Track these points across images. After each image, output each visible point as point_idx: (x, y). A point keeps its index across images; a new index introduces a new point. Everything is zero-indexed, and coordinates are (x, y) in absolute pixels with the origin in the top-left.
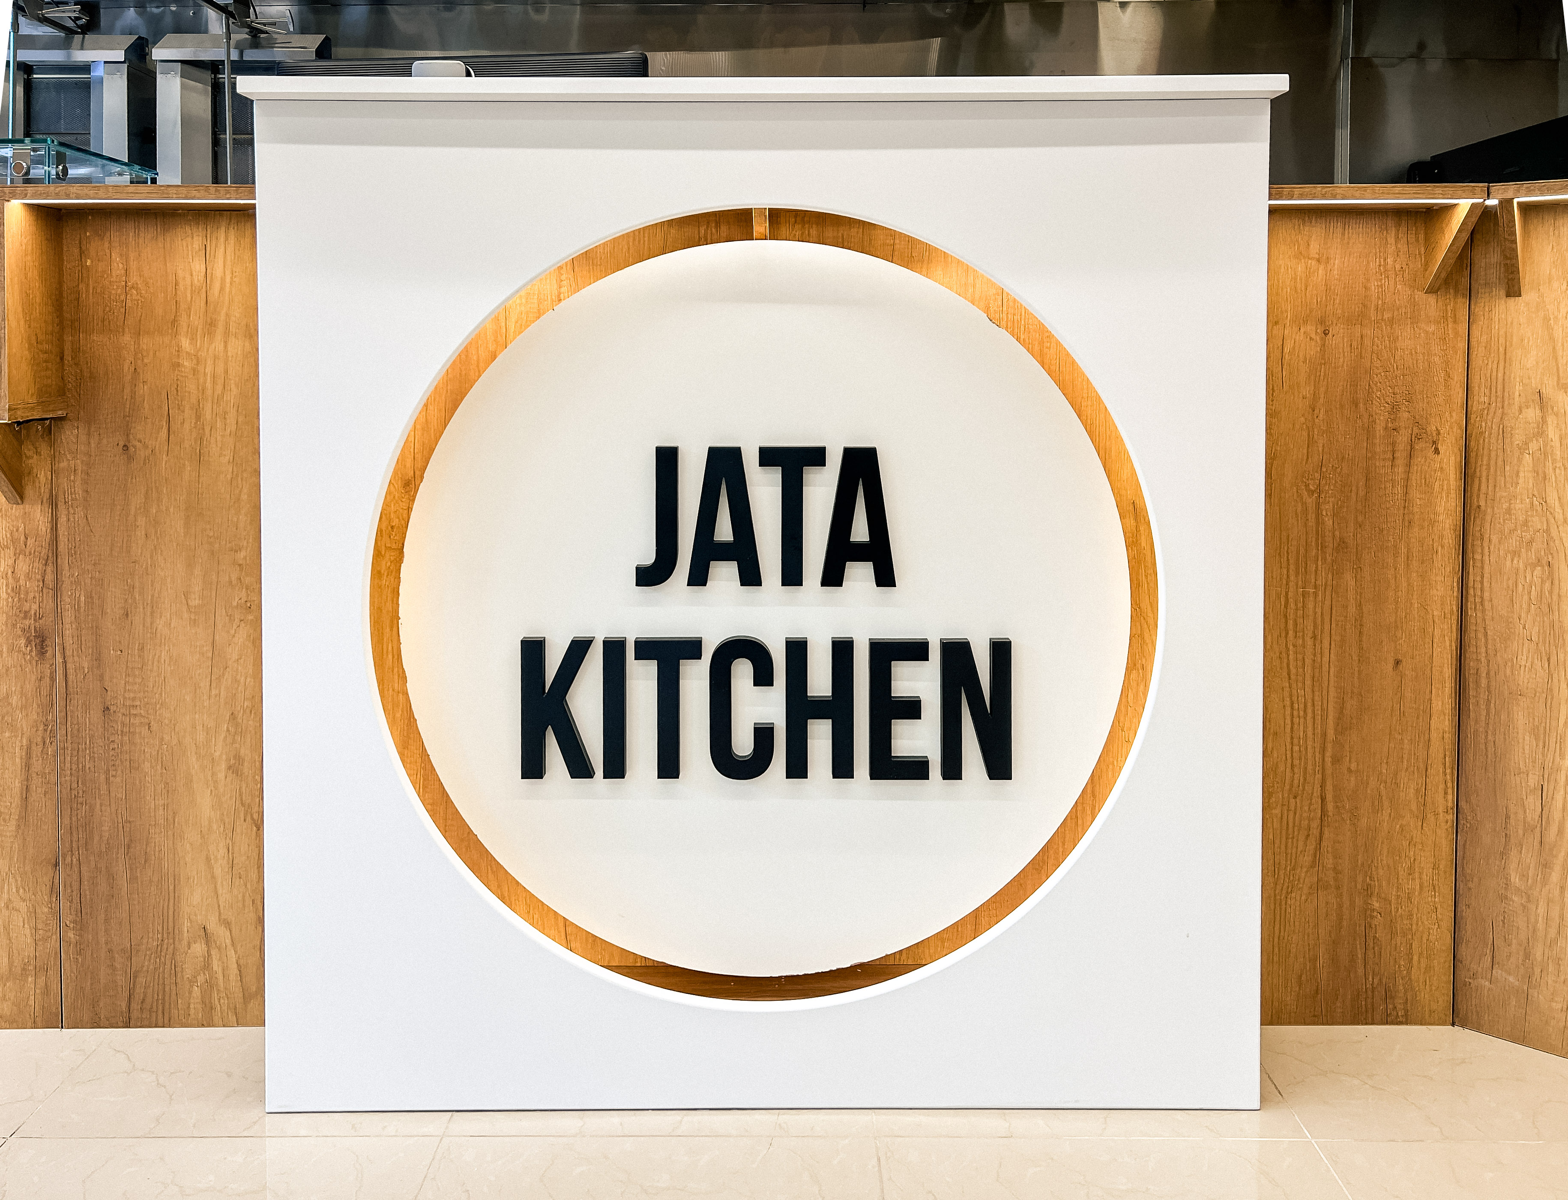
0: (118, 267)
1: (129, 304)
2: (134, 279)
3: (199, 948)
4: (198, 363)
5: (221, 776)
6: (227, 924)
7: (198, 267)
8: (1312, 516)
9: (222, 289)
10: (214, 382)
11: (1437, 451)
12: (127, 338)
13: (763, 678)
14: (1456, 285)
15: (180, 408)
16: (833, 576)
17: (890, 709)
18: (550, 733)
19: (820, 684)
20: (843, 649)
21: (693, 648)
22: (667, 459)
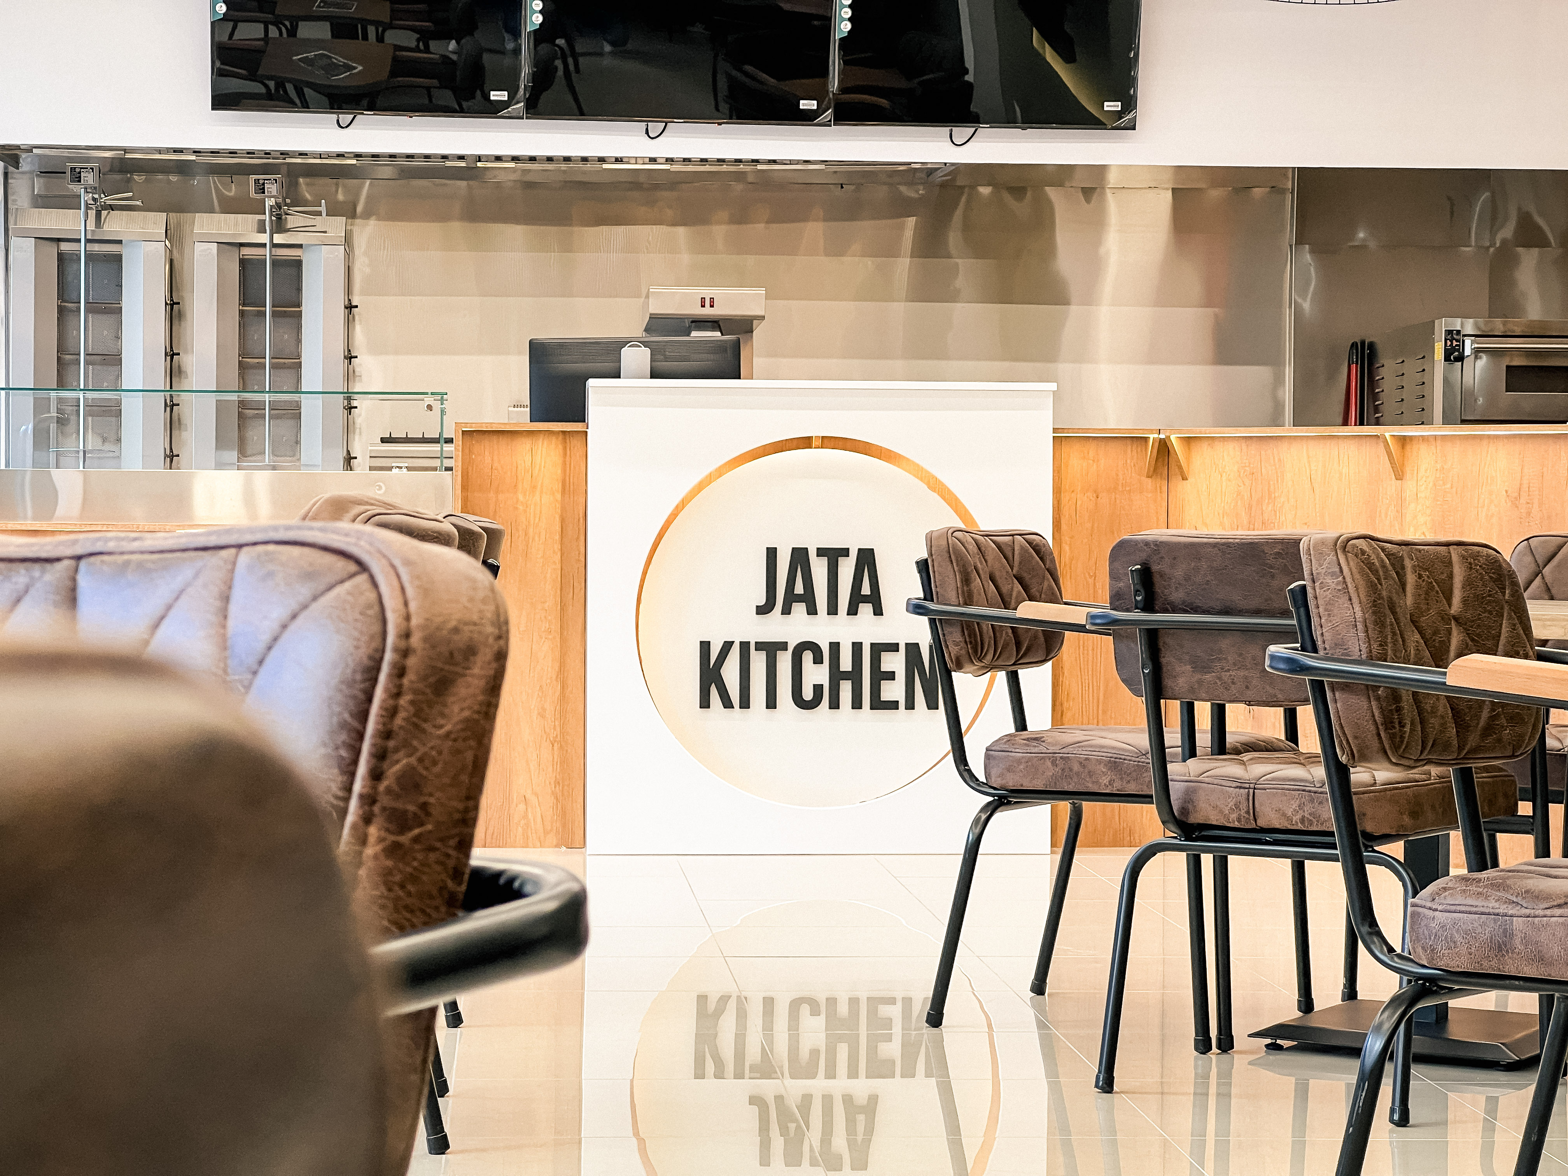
0: (488, 460)
1: (493, 477)
2: (496, 465)
3: (522, 807)
4: (527, 507)
5: (535, 717)
6: (537, 795)
7: (528, 458)
9: (540, 470)
10: (535, 517)
12: (492, 495)
13: (818, 660)
14: (1161, 474)
15: (517, 530)
16: (853, 611)
17: (880, 676)
18: (713, 686)
19: (846, 664)
20: (857, 647)
21: (783, 646)
22: (772, 554)
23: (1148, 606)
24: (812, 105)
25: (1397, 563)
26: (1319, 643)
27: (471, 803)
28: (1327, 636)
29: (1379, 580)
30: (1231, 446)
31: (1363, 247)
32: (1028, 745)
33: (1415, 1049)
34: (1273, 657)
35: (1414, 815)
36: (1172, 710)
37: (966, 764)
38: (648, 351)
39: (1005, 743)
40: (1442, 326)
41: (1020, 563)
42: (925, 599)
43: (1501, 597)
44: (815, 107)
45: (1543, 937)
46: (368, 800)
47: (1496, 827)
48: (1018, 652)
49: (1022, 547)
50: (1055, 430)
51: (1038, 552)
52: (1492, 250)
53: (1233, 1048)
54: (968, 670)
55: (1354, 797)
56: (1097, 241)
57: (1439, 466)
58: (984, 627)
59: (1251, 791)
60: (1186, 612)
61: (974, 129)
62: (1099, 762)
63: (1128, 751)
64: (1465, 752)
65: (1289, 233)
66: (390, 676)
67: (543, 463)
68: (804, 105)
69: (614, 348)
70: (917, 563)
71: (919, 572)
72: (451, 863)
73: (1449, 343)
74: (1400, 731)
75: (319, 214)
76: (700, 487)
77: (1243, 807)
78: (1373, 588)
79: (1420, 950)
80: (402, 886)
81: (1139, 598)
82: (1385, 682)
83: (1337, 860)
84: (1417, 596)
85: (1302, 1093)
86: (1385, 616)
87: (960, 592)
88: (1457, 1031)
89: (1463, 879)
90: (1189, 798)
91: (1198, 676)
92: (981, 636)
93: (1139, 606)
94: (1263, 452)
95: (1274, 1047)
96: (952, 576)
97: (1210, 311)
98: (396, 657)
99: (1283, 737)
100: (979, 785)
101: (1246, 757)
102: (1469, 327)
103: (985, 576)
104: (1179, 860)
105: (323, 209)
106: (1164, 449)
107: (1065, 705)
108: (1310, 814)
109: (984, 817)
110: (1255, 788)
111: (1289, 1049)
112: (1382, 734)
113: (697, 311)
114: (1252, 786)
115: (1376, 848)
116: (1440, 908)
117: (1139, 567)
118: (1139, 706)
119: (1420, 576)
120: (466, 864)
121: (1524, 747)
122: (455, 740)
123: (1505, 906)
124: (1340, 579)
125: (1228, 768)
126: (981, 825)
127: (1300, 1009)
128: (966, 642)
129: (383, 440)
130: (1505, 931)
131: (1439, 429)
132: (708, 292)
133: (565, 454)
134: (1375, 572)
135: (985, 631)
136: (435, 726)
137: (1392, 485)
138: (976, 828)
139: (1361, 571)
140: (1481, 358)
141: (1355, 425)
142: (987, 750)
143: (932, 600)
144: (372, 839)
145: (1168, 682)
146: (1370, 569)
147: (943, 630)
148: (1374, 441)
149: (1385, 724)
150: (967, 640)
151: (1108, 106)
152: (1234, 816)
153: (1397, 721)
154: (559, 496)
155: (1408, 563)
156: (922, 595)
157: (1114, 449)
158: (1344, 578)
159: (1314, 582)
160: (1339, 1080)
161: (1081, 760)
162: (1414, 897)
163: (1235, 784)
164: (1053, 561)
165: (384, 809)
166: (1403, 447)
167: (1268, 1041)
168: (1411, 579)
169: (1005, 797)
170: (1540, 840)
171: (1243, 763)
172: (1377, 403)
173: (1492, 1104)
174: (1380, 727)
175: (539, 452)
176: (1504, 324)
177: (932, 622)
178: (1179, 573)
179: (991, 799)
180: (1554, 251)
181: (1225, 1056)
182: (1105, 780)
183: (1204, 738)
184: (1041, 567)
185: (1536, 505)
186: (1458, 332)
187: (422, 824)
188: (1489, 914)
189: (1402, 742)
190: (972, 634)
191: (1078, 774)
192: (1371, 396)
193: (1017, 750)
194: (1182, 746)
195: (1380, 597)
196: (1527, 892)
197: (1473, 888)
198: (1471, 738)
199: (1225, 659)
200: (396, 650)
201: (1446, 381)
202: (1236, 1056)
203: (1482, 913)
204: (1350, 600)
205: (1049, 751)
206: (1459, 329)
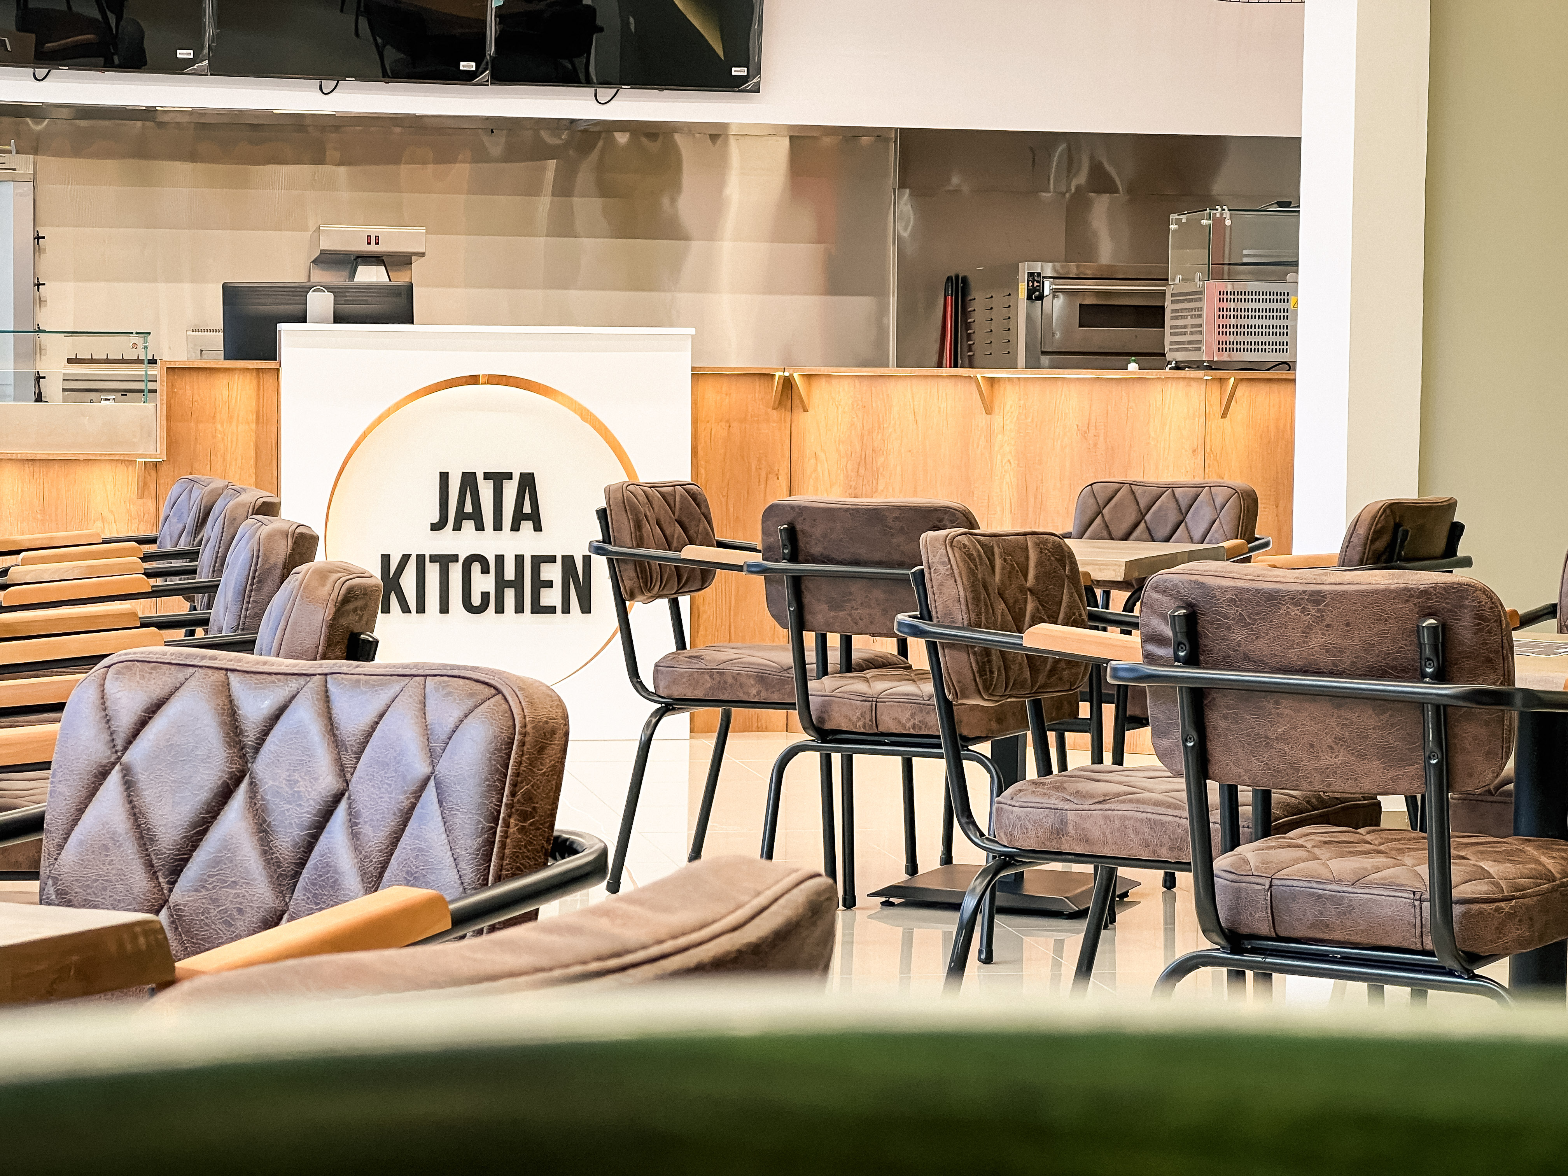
0: (188, 393)
1: (194, 409)
2: (196, 397)
7: (225, 393)
8: (724, 507)
9: (236, 401)
10: (232, 444)
11: (778, 478)
12: (192, 424)
13: (485, 570)
14: (786, 405)
15: (216, 455)
16: (515, 527)
17: (540, 584)
18: (393, 594)
19: (510, 574)
20: (519, 559)
21: (455, 558)
22: (444, 477)
23: (793, 558)
24: (471, 66)
25: (989, 551)
26: (933, 613)
27: (554, 806)
28: (939, 609)
29: (976, 566)
30: (846, 383)
31: (957, 191)
32: (690, 662)
33: (998, 903)
34: (899, 623)
35: (1000, 720)
36: (810, 638)
37: (638, 676)
38: (331, 295)
39: (671, 660)
40: (1024, 270)
41: (681, 509)
42: (604, 542)
43: (1063, 573)
44: (474, 69)
45: (1088, 825)
46: (510, 806)
47: (1063, 727)
48: (679, 583)
49: (681, 496)
50: (693, 369)
51: (695, 500)
52: (1067, 195)
53: (855, 905)
54: (639, 599)
55: (955, 708)
56: (721, 184)
57: (1022, 402)
58: (653, 565)
59: (874, 703)
60: (824, 563)
61: (616, 90)
62: (749, 676)
63: (773, 667)
64: (1036, 688)
65: (893, 178)
66: (518, 746)
67: (239, 397)
68: (463, 66)
69: (300, 292)
70: (597, 511)
71: (599, 519)
72: (546, 835)
73: (1031, 284)
74: (990, 676)
75: (9, 152)
76: (379, 420)
77: (868, 717)
78: (972, 573)
79: (1002, 835)
80: (525, 847)
81: (786, 551)
82: (980, 643)
83: (942, 757)
84: (1003, 574)
85: (908, 941)
86: (980, 593)
87: (633, 535)
88: (1031, 887)
89: (1034, 783)
90: (825, 708)
91: (832, 614)
92: (651, 573)
93: (786, 557)
94: (874, 389)
95: (887, 904)
96: (626, 523)
97: (822, 246)
98: (521, 737)
99: (896, 653)
100: (649, 694)
101: (869, 673)
102: (1048, 270)
103: (653, 522)
104: (815, 757)
105: (13, 148)
106: (788, 384)
107: (701, 609)
108: (920, 722)
109: (654, 721)
110: (877, 702)
111: (900, 905)
112: (978, 680)
113: (364, 247)
114: (874, 699)
115: (969, 748)
116: (1017, 804)
117: (786, 526)
118: (783, 635)
119: (1005, 560)
120: (552, 836)
121: (1078, 682)
122: (548, 776)
123: (1062, 803)
124: (949, 566)
125: (855, 685)
126: (651, 728)
127: (907, 873)
128: (638, 577)
129: (70, 361)
130: (1062, 820)
131: (1022, 373)
132: (373, 231)
133: (259, 390)
134: (973, 560)
135: (653, 568)
136: (538, 770)
137: (982, 419)
138: (647, 730)
139: (964, 560)
140: (1058, 297)
141: (950, 367)
142: (656, 665)
143: (610, 543)
144: (512, 825)
145: (808, 617)
146: (969, 558)
147: (619, 568)
148: (967, 380)
149: (979, 672)
150: (640, 576)
151: (735, 71)
152: (860, 724)
153: (988, 670)
154: (253, 426)
155: (997, 551)
156: (601, 538)
157: (745, 385)
158: (951, 566)
159: (930, 569)
160: (937, 928)
161: (734, 675)
162: (998, 796)
163: (861, 698)
164: (707, 507)
165: (517, 810)
166: (992, 386)
167: (883, 899)
168: (998, 562)
169: (671, 705)
170: (1095, 737)
171: (866, 680)
172: (969, 331)
173: (1059, 944)
174: (976, 675)
175: (235, 387)
176: (1078, 267)
177: (610, 561)
178: (818, 532)
179: (660, 706)
180: (1122, 196)
181: (849, 912)
182: (754, 691)
183: (834, 657)
184: (697, 511)
185: (1102, 438)
186: (1039, 274)
187: (533, 817)
188: (1051, 809)
189: (991, 685)
190: (643, 571)
191: (731, 686)
192: (964, 325)
193: (681, 666)
194: (817, 663)
195: (976, 579)
196: (1077, 792)
197: (1040, 790)
198: (1040, 678)
199: (854, 600)
200: (520, 734)
201: (1028, 317)
202: (858, 912)
203: (1046, 808)
204: (956, 582)
205: (706, 667)
206: (1039, 271)
